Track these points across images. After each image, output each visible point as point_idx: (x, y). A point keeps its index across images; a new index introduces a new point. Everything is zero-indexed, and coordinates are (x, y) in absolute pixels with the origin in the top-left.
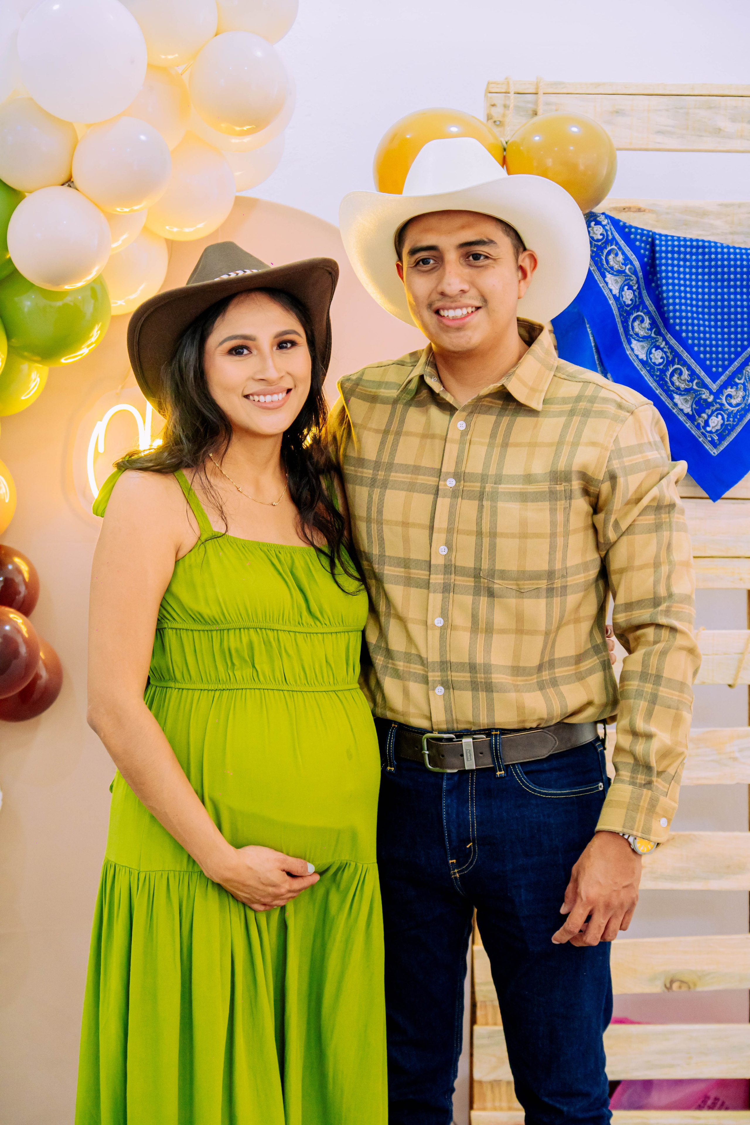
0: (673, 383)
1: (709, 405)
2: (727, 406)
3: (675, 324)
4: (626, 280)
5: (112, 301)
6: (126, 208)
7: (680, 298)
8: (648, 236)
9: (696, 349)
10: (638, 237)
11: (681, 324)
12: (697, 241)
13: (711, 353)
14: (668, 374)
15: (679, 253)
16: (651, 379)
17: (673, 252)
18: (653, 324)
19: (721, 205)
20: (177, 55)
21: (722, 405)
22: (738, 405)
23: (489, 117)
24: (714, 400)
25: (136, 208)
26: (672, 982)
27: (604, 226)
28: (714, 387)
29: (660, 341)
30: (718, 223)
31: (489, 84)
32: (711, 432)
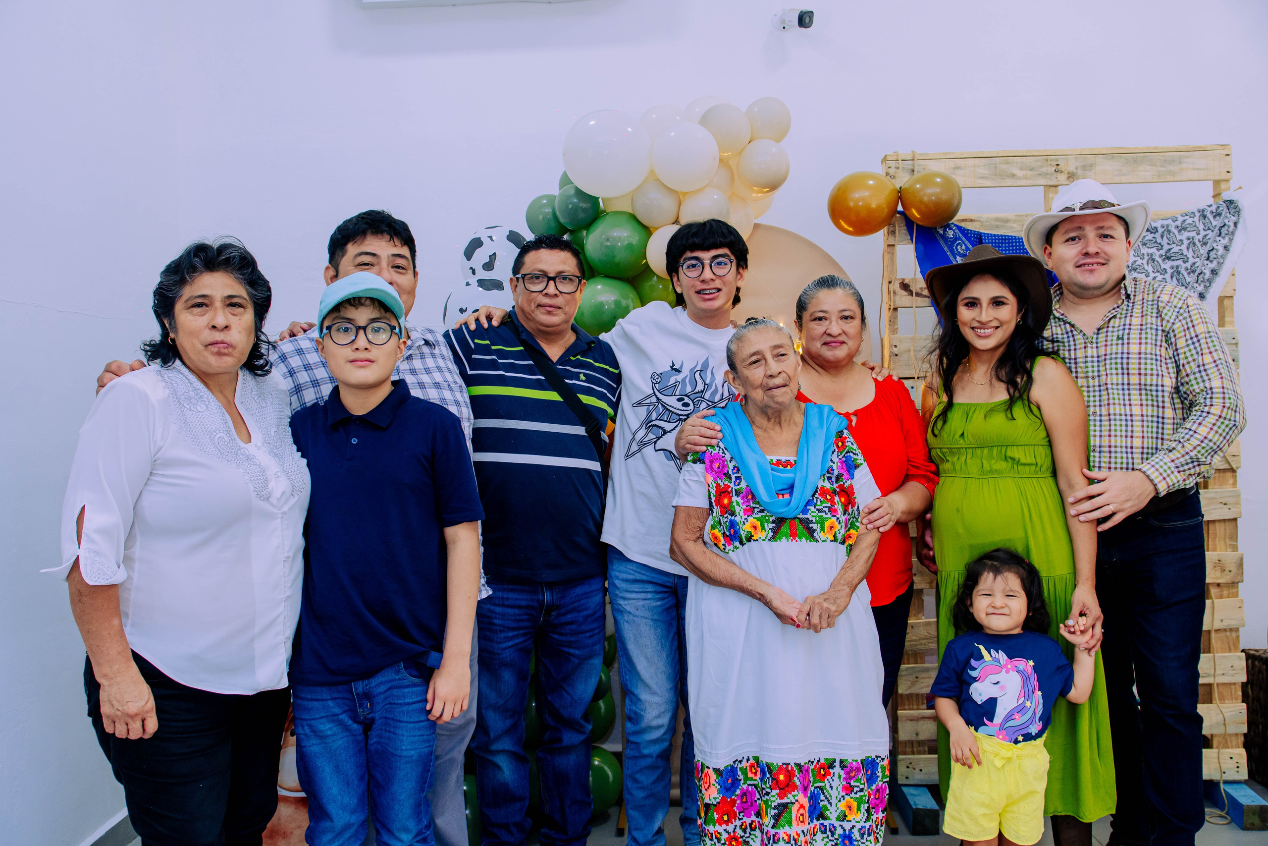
8: (977, 234)
10: (973, 235)
12: (1005, 236)
19: (1013, 216)
23: (887, 174)
27: (954, 231)
30: (1015, 225)
31: (886, 156)
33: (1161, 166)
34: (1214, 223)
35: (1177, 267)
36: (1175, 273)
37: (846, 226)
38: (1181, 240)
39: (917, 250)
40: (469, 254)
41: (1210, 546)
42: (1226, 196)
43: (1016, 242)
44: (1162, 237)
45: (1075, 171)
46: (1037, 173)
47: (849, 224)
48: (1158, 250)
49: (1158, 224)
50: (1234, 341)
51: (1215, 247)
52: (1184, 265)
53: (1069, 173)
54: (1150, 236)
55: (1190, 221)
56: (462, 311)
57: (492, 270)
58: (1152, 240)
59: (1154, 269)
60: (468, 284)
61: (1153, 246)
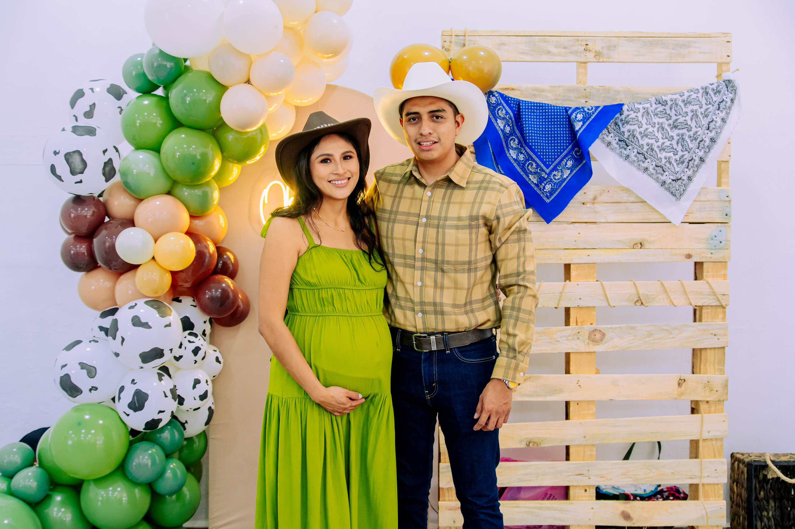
0: (528, 169)
1: (545, 179)
2: (554, 180)
3: (529, 142)
4: (507, 122)
5: (269, 134)
6: (275, 93)
7: (532, 130)
8: (517, 101)
9: (539, 153)
10: (512, 102)
11: (532, 142)
12: (540, 103)
13: (546, 155)
14: (526, 165)
15: (531, 109)
16: (519, 168)
17: (528, 109)
18: (520, 142)
19: (551, 87)
20: (297, 22)
21: (551, 179)
22: (558, 179)
23: (443, 47)
24: (548, 177)
25: (280, 93)
26: (529, 443)
27: (496, 97)
28: (548, 171)
29: (523, 150)
30: (549, 95)
31: (443, 31)
32: (546, 192)
33: (673, 49)
34: (715, 99)
35: (682, 135)
36: (680, 140)
38: (686, 113)
40: (73, 104)
41: (702, 370)
42: (726, 76)
43: (548, 109)
44: (671, 108)
45: (601, 50)
46: (569, 51)
48: (667, 120)
49: (668, 98)
50: (727, 199)
51: (715, 119)
52: (688, 134)
53: (596, 52)
54: (661, 108)
55: (694, 96)
56: (56, 153)
57: (92, 117)
58: (663, 112)
59: (663, 136)
60: (63, 130)
61: (663, 116)
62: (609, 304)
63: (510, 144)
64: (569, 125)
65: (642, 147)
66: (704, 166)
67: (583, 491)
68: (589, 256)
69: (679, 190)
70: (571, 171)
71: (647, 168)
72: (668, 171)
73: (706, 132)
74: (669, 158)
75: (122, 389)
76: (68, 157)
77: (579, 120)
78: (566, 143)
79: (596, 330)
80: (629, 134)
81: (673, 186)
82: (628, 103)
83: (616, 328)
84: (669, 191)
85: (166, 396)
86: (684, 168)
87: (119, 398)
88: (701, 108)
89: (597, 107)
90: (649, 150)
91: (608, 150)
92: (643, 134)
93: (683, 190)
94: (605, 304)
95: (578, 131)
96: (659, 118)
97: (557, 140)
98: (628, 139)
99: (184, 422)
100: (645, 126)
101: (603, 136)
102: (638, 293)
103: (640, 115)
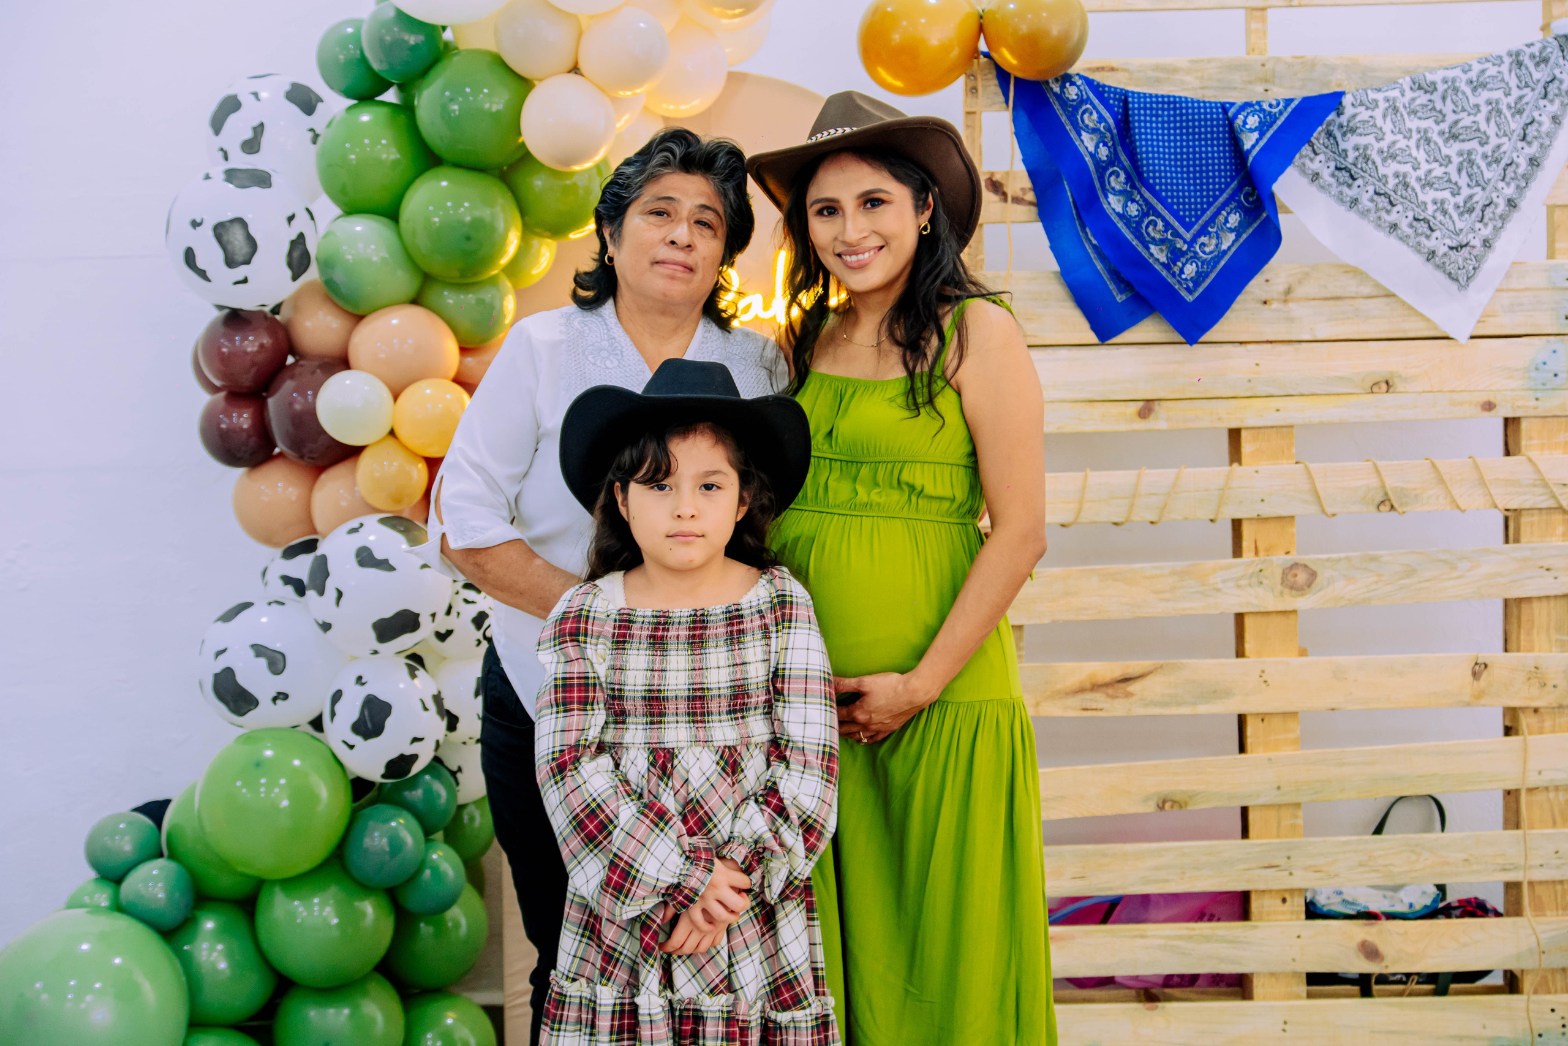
0: (1148, 234)
1: (1183, 254)
2: (1201, 254)
3: (1149, 177)
4: (1101, 137)
6: (629, 90)
7: (1153, 152)
8: (1121, 94)
9: (1169, 200)
10: (1112, 95)
11: (1154, 178)
12: (1169, 97)
13: (1184, 204)
14: (1144, 226)
15: (1151, 109)
16: (1128, 231)
17: (1145, 109)
18: (1129, 178)
19: (1191, 61)
21: (1196, 253)
22: (1211, 253)
24: (1189, 249)
25: (638, 91)
26: (1164, 802)
27: (1078, 87)
28: (1188, 236)
29: (1135, 194)
30: (1188, 78)
32: (1186, 279)
34: (1536, 75)
35: (1470, 153)
36: (1465, 164)
37: (890, 79)
38: (1477, 106)
39: (1015, 120)
40: (217, 124)
41: (1522, 643)
42: (1561, 26)
43: (1187, 108)
44: (1444, 99)
47: (896, 76)
48: (1437, 123)
49: (1437, 77)
51: (1537, 118)
52: (1480, 150)
54: (1423, 99)
55: (1492, 71)
56: (195, 224)
57: (257, 151)
58: (1427, 106)
59: (1429, 156)
60: (207, 177)
61: (1428, 116)
62: (1323, 511)
63: (1109, 183)
64: (1230, 139)
65: (1384, 181)
66: (1516, 216)
67: (1279, 902)
68: (1278, 410)
69: (1464, 267)
70: (1238, 237)
71: (1395, 225)
72: (1440, 229)
73: (1520, 144)
74: (1443, 202)
75: (337, 696)
76: (220, 231)
77: (1250, 129)
78: (1225, 177)
79: (1296, 564)
80: (1357, 154)
81: (1452, 260)
82: (1353, 90)
83: (1340, 560)
84: (1444, 271)
85: (426, 709)
86: (1474, 222)
87: (333, 714)
88: (1507, 95)
89: (1289, 101)
90: (1400, 186)
91: (1313, 189)
92: (1385, 154)
93: (1474, 269)
94: (1314, 509)
95: (1249, 151)
96: (1420, 118)
97: (1207, 171)
98: (1355, 165)
99: (455, 768)
100: (1389, 138)
101: (1302, 160)
102: (1383, 486)
103: (1378, 113)
